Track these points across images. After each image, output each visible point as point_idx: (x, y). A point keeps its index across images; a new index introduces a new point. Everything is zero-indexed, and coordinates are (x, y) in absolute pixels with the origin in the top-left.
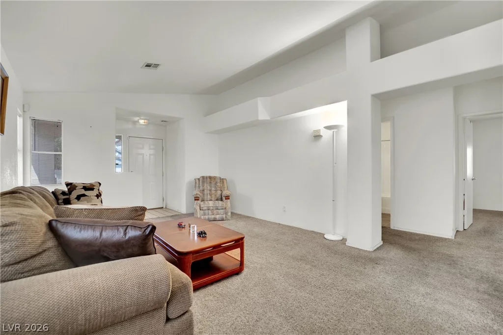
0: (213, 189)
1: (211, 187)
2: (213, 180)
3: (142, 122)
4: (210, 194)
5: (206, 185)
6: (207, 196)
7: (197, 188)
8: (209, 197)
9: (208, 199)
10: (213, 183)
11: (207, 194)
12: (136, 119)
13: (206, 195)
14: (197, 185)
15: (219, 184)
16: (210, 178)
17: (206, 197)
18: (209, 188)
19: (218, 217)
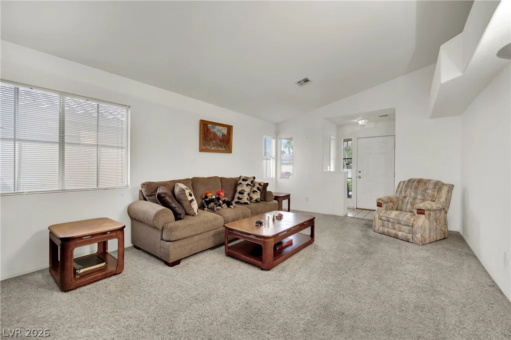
0: (419, 197)
1: (416, 193)
2: (421, 184)
3: (360, 122)
4: (411, 203)
5: (409, 190)
6: (407, 205)
7: (399, 192)
8: (409, 206)
9: (408, 210)
10: (421, 189)
11: (408, 202)
12: (355, 121)
13: (405, 204)
14: (399, 190)
15: (430, 192)
16: (420, 181)
17: (404, 207)
18: (413, 194)
19: (400, 234)
